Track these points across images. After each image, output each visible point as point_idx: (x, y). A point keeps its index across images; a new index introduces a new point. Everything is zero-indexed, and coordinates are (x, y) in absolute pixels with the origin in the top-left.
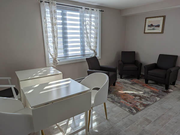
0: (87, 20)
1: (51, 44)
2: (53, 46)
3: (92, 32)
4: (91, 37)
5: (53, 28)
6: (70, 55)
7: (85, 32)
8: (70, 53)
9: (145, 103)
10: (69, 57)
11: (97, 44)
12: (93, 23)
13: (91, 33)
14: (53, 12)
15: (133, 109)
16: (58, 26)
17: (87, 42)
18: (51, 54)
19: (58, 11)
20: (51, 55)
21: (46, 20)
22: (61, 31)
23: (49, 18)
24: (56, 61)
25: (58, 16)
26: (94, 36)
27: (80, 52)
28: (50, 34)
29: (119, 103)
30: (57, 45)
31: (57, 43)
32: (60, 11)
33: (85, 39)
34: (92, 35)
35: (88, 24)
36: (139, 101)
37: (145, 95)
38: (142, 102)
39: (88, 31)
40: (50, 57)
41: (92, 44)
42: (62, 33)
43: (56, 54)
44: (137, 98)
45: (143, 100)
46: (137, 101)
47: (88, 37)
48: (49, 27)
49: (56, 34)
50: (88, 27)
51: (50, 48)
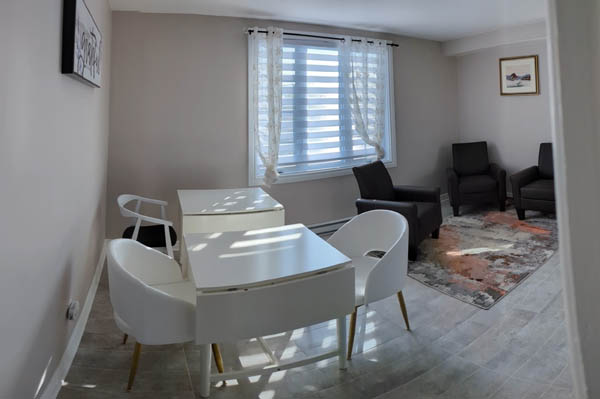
0: (356, 68)
1: (263, 129)
2: (267, 134)
3: (371, 96)
4: (367, 111)
5: (271, 88)
6: (310, 159)
7: (352, 96)
8: (311, 154)
9: (518, 271)
10: (310, 164)
11: (383, 128)
12: (372, 75)
13: (367, 99)
14: (274, 52)
15: (487, 295)
16: (284, 83)
17: (356, 123)
18: (261, 155)
19: (286, 50)
20: (263, 158)
21: (258, 72)
22: (291, 96)
23: (265, 67)
24: (273, 172)
25: (285, 61)
26: (374, 108)
27: (337, 150)
28: (263, 105)
29: (448, 285)
30: (279, 134)
31: (280, 127)
32: (292, 50)
33: (353, 117)
34: (370, 106)
35: (358, 77)
36: (501, 269)
37: (518, 251)
38: (509, 270)
39: (360, 94)
40: (260, 162)
41: (371, 127)
42: (292, 102)
43: (274, 155)
44: (499, 261)
45: (512, 264)
46: (498, 272)
47: (358, 111)
48: (262, 88)
49: (276, 105)
50: (359, 85)
51: (261, 139)
